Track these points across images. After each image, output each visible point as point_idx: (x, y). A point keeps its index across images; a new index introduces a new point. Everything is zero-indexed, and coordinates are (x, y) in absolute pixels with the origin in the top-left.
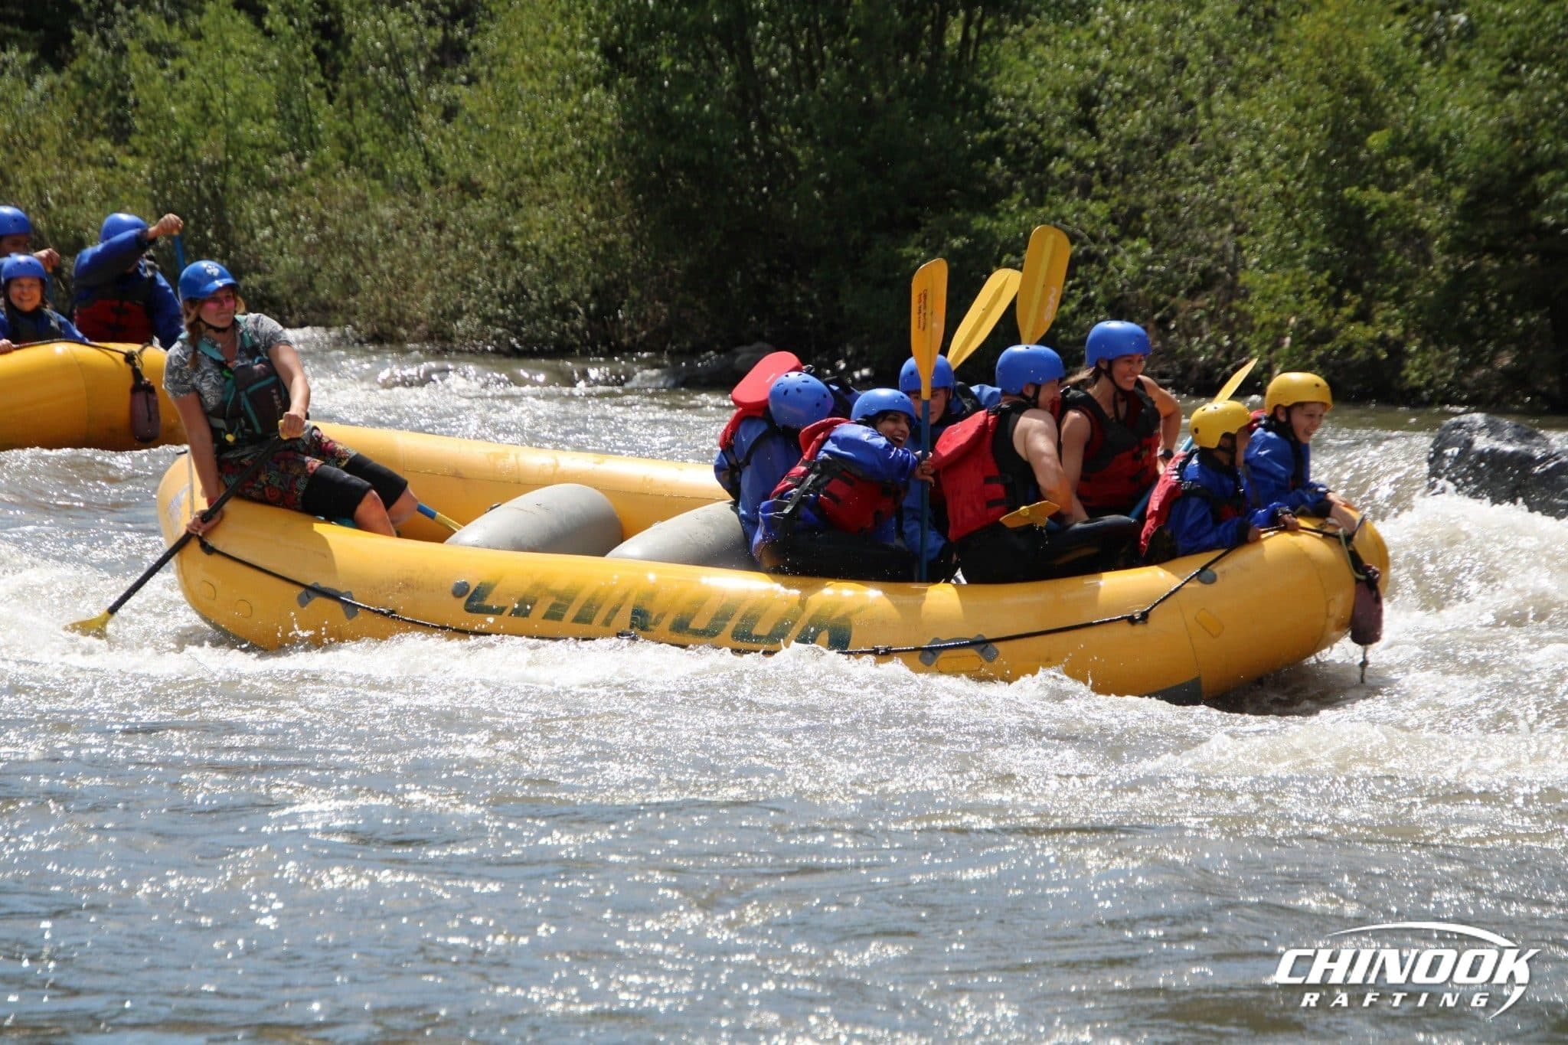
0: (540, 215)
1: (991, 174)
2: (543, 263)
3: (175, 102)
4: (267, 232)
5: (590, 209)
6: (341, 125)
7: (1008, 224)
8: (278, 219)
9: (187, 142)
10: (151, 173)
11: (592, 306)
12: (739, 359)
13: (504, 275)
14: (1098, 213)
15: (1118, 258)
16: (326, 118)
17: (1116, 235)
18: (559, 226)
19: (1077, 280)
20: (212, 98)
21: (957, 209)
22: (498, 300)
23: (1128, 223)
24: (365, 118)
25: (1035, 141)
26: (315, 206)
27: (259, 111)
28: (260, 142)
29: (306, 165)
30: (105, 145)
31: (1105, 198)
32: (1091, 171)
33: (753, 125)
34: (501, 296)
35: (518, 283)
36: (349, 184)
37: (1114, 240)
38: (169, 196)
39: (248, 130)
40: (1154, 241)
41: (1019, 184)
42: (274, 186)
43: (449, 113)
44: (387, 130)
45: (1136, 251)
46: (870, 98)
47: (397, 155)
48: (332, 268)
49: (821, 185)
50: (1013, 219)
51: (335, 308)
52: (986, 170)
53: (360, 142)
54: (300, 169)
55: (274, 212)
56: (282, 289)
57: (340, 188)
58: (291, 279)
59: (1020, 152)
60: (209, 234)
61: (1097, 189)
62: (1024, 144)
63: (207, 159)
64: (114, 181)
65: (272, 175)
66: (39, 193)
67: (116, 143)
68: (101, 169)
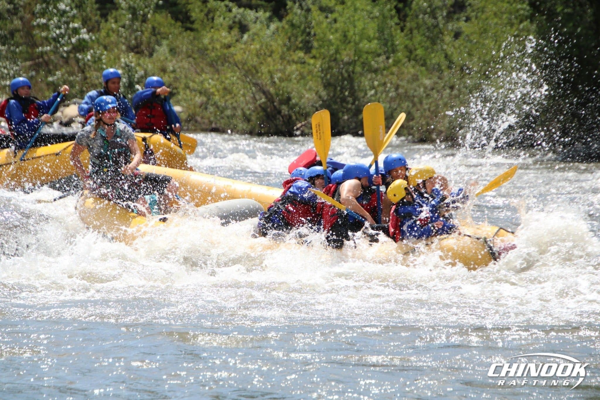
3: (332, 34)
4: (373, 92)
6: (406, 43)
8: (378, 86)
9: (337, 52)
10: (321, 66)
16: (400, 39)
20: (349, 31)
26: (395, 79)
28: (370, 51)
29: (391, 61)
30: (301, 54)
36: (410, 69)
38: (329, 76)
39: (365, 45)
42: (376, 71)
43: (457, 35)
44: (428, 44)
48: (402, 108)
55: (376, 83)
57: (406, 71)
63: (346, 59)
64: (305, 70)
65: (375, 66)
66: (271, 77)
67: (306, 53)
68: (299, 65)
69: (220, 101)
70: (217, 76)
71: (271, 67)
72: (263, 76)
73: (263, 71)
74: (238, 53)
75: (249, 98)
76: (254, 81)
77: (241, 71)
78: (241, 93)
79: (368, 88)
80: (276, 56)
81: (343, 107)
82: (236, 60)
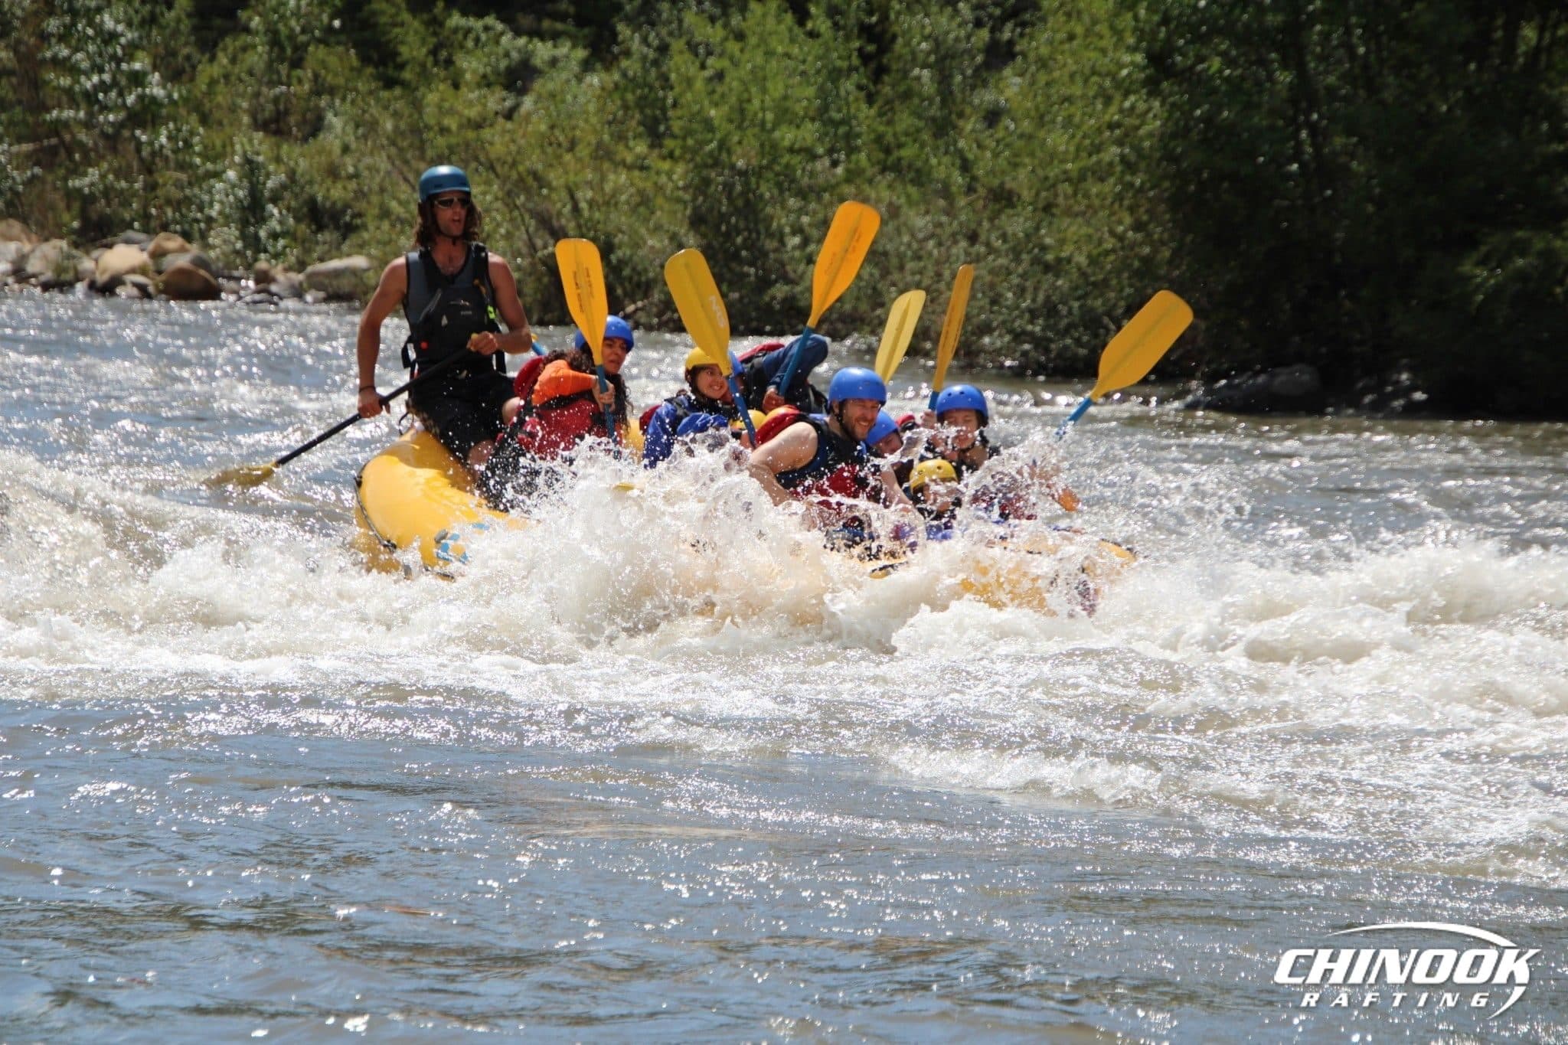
2: (1075, 277)
4: (796, 240)
5: (1127, 221)
6: (882, 129)
9: (723, 145)
12: (1278, 381)
20: (749, 101)
24: (907, 119)
27: (794, 116)
29: (840, 170)
30: (641, 148)
34: (1030, 311)
35: (1049, 298)
42: (806, 193)
43: (992, 118)
47: (935, 161)
51: (862, 320)
53: (900, 146)
54: (835, 174)
55: (805, 220)
56: (807, 300)
60: (740, 243)
63: (741, 164)
64: (649, 185)
65: (805, 181)
66: (572, 197)
67: (652, 146)
68: (636, 173)
71: (572, 178)
72: (554, 196)
73: (554, 183)
74: (498, 141)
75: (520, 244)
76: (530, 205)
77: (504, 182)
78: (503, 231)
79: (787, 230)
80: (583, 151)
81: (730, 270)
82: (493, 156)
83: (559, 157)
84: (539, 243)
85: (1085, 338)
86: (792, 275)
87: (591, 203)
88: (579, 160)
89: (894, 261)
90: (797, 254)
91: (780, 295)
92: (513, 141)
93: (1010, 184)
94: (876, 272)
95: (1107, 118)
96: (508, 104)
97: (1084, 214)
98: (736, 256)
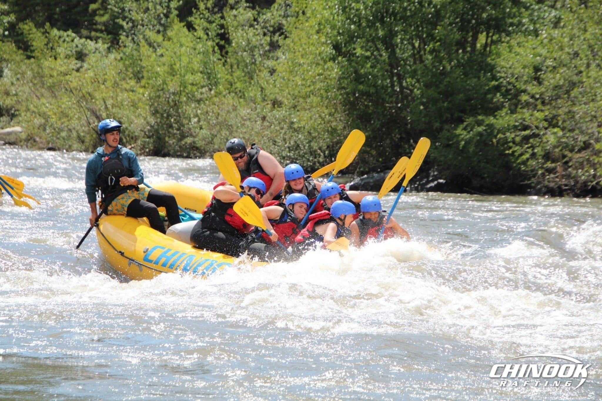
0: (305, 115)
1: (495, 100)
2: (306, 134)
3: (159, 66)
4: (196, 120)
5: (326, 111)
6: (227, 77)
7: (500, 121)
8: (201, 114)
9: (164, 82)
10: (149, 95)
11: (327, 152)
13: (290, 139)
14: (539, 117)
15: (547, 136)
16: (221, 72)
17: (547, 126)
18: (313, 119)
19: (530, 145)
20: (175, 64)
21: (480, 115)
22: (287, 149)
23: (552, 122)
24: (238, 73)
25: (514, 86)
26: (216, 109)
27: (194, 70)
28: (195, 83)
29: (213, 92)
30: (132, 83)
31: (542, 111)
32: (537, 99)
33: (395, 79)
34: (289, 148)
35: (295, 142)
36: (230, 100)
37: (546, 129)
38: (156, 104)
39: (190, 78)
40: (563, 129)
41: (507, 105)
42: (199, 101)
43: (272, 72)
44: (246, 78)
45: (555, 133)
46: (444, 67)
47: (250, 89)
48: (221, 135)
49: (423, 104)
50: (503, 119)
52: (492, 99)
53: (235, 83)
54: (210, 94)
55: (199, 112)
56: (200, 144)
57: (226, 102)
58: (204, 139)
59: (508, 91)
60: (172, 120)
61: (540, 107)
62: (509, 87)
63: (172, 90)
64: (136, 98)
65: (199, 96)
66: (105, 102)
67: (137, 82)
68: (131, 93)
69: (56, 123)
70: (53, 101)
71: (104, 95)
72: (97, 102)
73: (98, 97)
74: (74, 81)
75: (84, 122)
76: (88, 106)
77: (76, 97)
78: (76, 116)
79: (192, 116)
80: (108, 84)
81: (169, 132)
82: (72, 87)
83: (99, 87)
84: (91, 121)
85: (311, 159)
86: (194, 134)
87: (113, 106)
88: (107, 88)
89: (235, 128)
90: (196, 125)
91: (189, 142)
92: (80, 81)
93: (280, 98)
94: (228, 133)
95: (317, 72)
96: (78, 65)
97: (309, 109)
98: (171, 126)
